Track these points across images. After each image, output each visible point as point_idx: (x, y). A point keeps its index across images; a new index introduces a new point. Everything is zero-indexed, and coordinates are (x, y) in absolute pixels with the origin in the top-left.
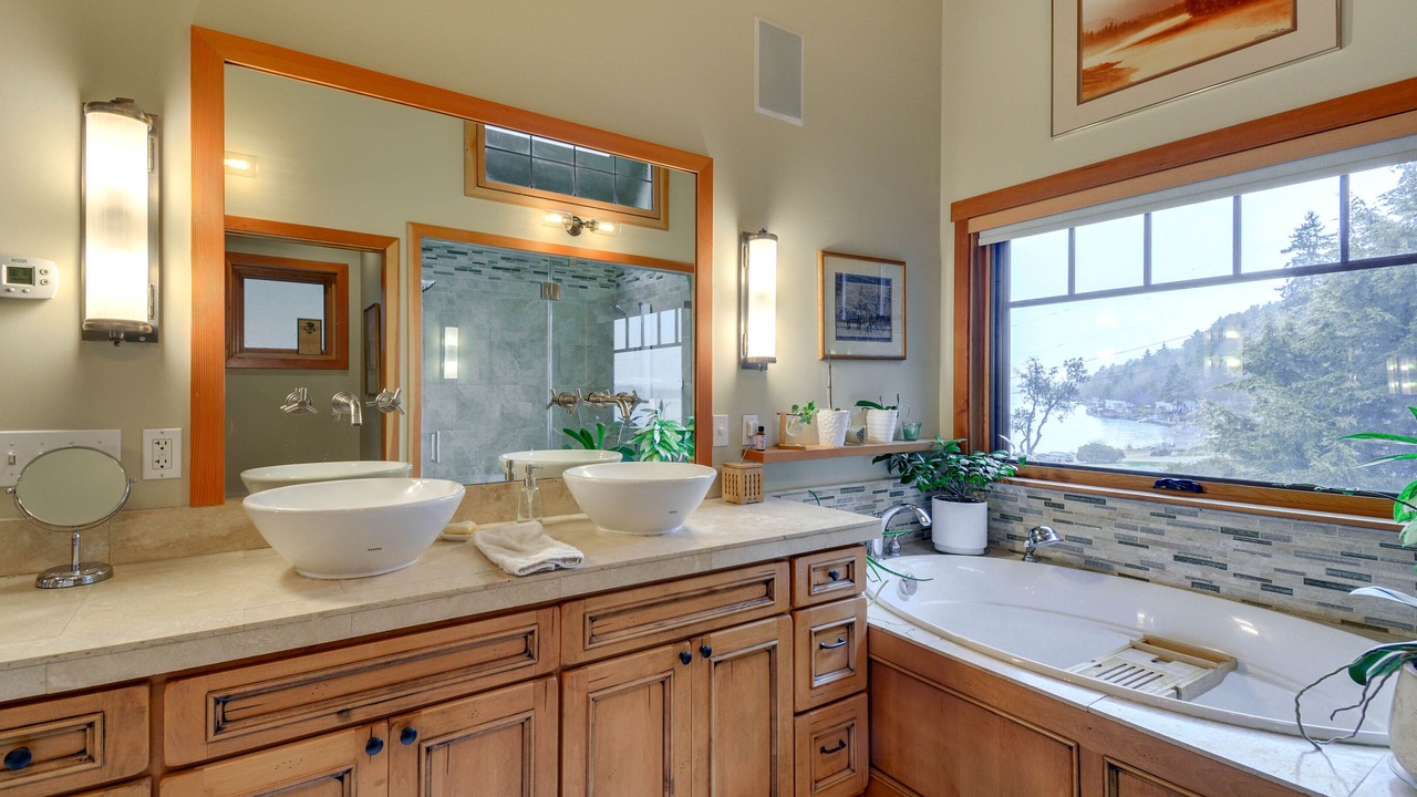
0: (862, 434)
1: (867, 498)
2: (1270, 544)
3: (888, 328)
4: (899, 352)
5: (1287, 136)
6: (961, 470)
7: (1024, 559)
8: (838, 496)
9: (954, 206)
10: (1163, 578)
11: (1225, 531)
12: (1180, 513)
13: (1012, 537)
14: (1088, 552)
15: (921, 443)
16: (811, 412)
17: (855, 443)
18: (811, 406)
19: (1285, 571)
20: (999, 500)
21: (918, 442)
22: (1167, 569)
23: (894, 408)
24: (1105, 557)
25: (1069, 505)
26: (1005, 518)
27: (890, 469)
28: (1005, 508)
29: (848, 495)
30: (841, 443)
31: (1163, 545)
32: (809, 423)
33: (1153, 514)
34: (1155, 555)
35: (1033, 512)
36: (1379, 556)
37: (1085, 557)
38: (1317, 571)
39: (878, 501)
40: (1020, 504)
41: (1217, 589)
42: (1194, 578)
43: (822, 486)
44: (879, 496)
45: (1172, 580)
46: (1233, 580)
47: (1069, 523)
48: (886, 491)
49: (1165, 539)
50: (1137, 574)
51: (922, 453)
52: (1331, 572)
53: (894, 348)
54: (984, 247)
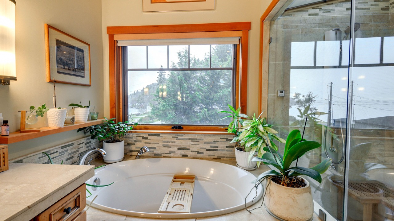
0: (73, 120)
1: (75, 148)
2: (199, 141)
3: (83, 71)
4: (88, 83)
5: (204, 31)
6: (116, 130)
7: (136, 158)
8: (61, 150)
9: (109, 28)
10: (175, 156)
11: (189, 139)
12: (179, 136)
13: (131, 151)
14: (155, 151)
15: (99, 121)
16: (43, 110)
17: (70, 124)
18: (44, 107)
19: (202, 148)
20: (127, 139)
21: (98, 120)
22: (176, 153)
23: (88, 107)
24: (160, 152)
25: (150, 137)
26: (129, 145)
27: (85, 133)
28: (129, 141)
29: (65, 149)
30: (62, 125)
31: (175, 146)
32: (42, 116)
33: (172, 137)
34: (173, 149)
35: (138, 141)
36: (220, 141)
37: (154, 153)
38: (208, 147)
39: (80, 148)
40: (134, 139)
41: (187, 156)
42: (182, 154)
43: (50, 147)
44: (81, 146)
45: (177, 156)
46: (191, 153)
47: (149, 143)
48: (84, 143)
49: (175, 144)
50: (168, 156)
51: (100, 125)
52: (211, 147)
53: (86, 81)
54: (119, 47)
